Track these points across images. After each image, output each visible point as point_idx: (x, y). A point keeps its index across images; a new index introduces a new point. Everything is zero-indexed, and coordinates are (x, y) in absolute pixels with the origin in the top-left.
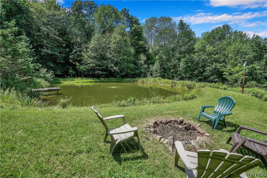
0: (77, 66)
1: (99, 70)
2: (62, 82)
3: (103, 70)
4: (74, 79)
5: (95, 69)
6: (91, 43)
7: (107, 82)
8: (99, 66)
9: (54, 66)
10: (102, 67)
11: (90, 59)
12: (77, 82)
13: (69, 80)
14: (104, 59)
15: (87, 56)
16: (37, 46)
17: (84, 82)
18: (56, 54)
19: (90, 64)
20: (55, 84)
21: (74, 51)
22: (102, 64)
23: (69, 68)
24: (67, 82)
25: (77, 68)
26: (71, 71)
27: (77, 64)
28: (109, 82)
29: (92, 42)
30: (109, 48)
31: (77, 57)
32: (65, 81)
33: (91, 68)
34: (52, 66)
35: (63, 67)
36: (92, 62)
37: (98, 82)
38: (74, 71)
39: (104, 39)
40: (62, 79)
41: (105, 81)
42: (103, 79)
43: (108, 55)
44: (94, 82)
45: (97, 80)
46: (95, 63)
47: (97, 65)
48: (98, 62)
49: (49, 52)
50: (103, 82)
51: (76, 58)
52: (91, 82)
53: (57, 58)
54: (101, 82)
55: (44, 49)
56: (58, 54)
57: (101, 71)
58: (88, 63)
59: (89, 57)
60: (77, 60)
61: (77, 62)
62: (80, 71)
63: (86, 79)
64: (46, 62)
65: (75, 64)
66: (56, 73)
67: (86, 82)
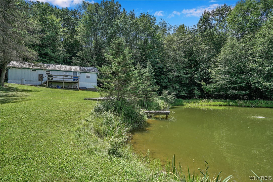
0: (203, 85)
1: (234, 88)
2: (184, 103)
3: (241, 89)
4: (198, 101)
5: (226, 87)
6: (221, 55)
7: (248, 107)
8: (235, 83)
9: (179, 88)
10: (240, 83)
11: (219, 75)
12: (202, 105)
13: (193, 102)
14: (242, 73)
15: (215, 73)
16: (166, 71)
17: (210, 105)
18: (182, 75)
19: (220, 81)
20: (177, 105)
21: (200, 69)
22: (239, 80)
23: (195, 89)
24: (190, 105)
25: (203, 88)
26: (196, 92)
27: (203, 83)
28: (254, 107)
29: (222, 53)
30: (251, 54)
31: (204, 76)
32: (188, 103)
33: (221, 86)
34: (177, 87)
35: (189, 88)
36: (223, 79)
37: (233, 106)
38: (199, 92)
39: (243, 44)
40: (185, 101)
41: (245, 105)
42: (241, 102)
43: (250, 65)
44: (226, 105)
45: (231, 103)
46: (227, 79)
47: (230, 81)
48: (231, 77)
49: (175, 74)
50: (242, 106)
51: (202, 77)
52: (220, 105)
53: (182, 79)
54: (238, 106)
55: (172, 72)
56: (183, 75)
57: (238, 90)
58: (217, 81)
59: (218, 73)
60: (203, 79)
61: (202, 81)
62: (206, 91)
63: (214, 102)
64: (172, 84)
65: (200, 84)
66: (181, 95)
67: (213, 105)
